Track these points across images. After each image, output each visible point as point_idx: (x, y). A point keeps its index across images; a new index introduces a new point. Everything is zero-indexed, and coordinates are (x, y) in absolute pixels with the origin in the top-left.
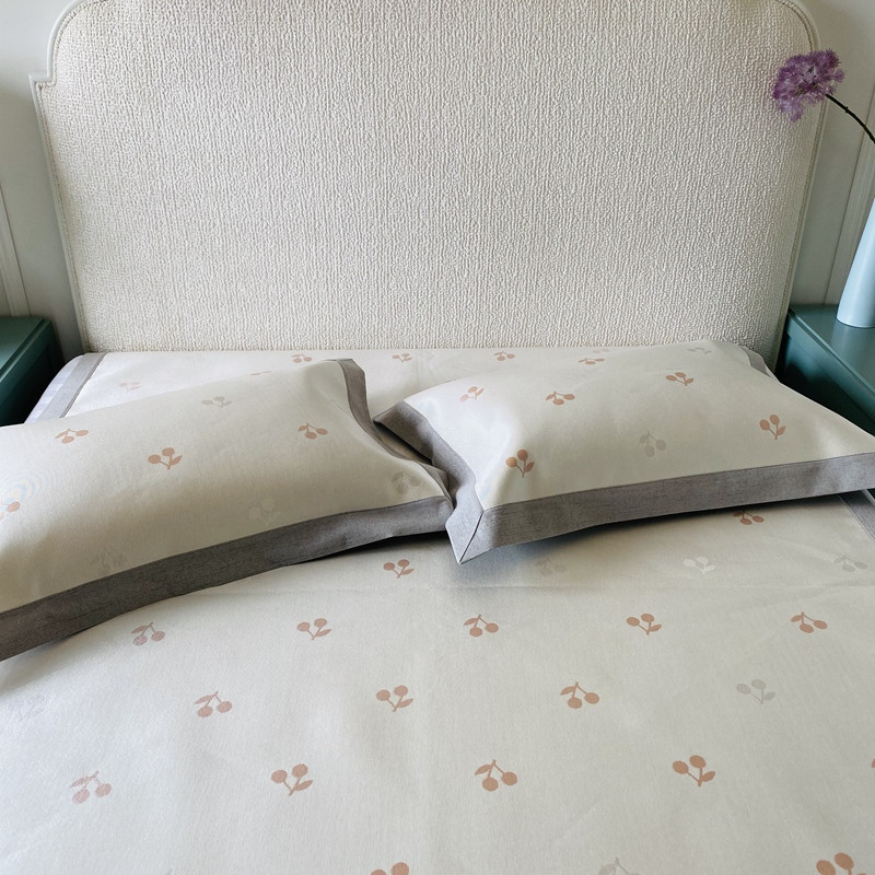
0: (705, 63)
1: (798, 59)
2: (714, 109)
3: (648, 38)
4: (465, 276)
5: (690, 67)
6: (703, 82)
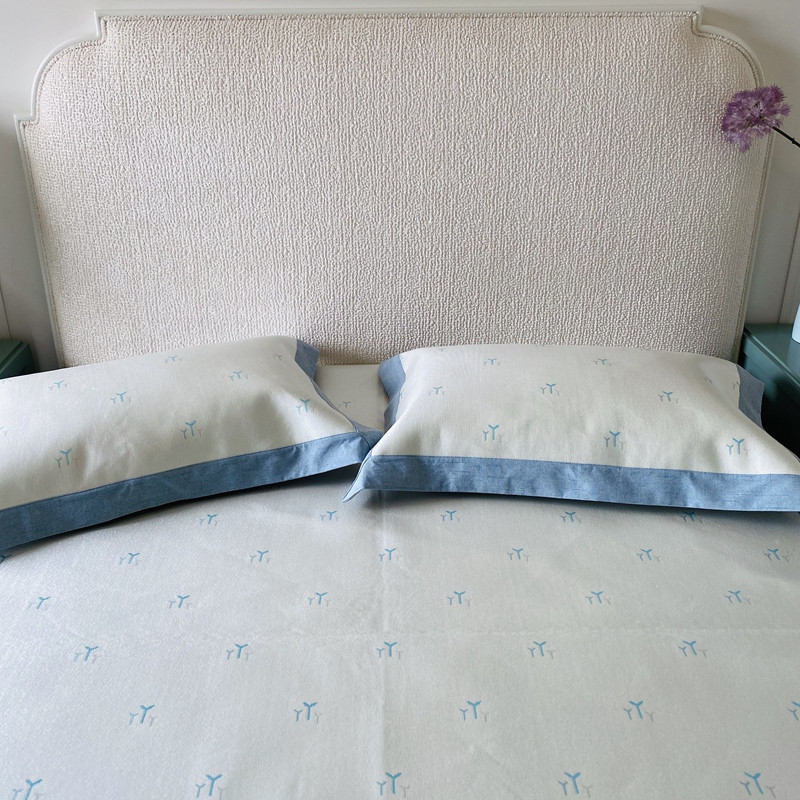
0: (655, 99)
1: (744, 94)
2: (665, 141)
3: (599, 75)
4: (428, 298)
5: (641, 102)
6: (654, 116)
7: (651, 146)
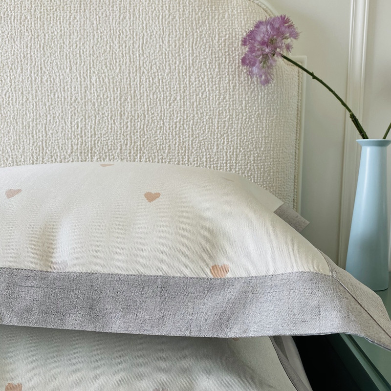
0: (179, 40)
2: (193, 79)
3: (125, 18)
5: (166, 42)
6: (179, 55)
7: (180, 84)
